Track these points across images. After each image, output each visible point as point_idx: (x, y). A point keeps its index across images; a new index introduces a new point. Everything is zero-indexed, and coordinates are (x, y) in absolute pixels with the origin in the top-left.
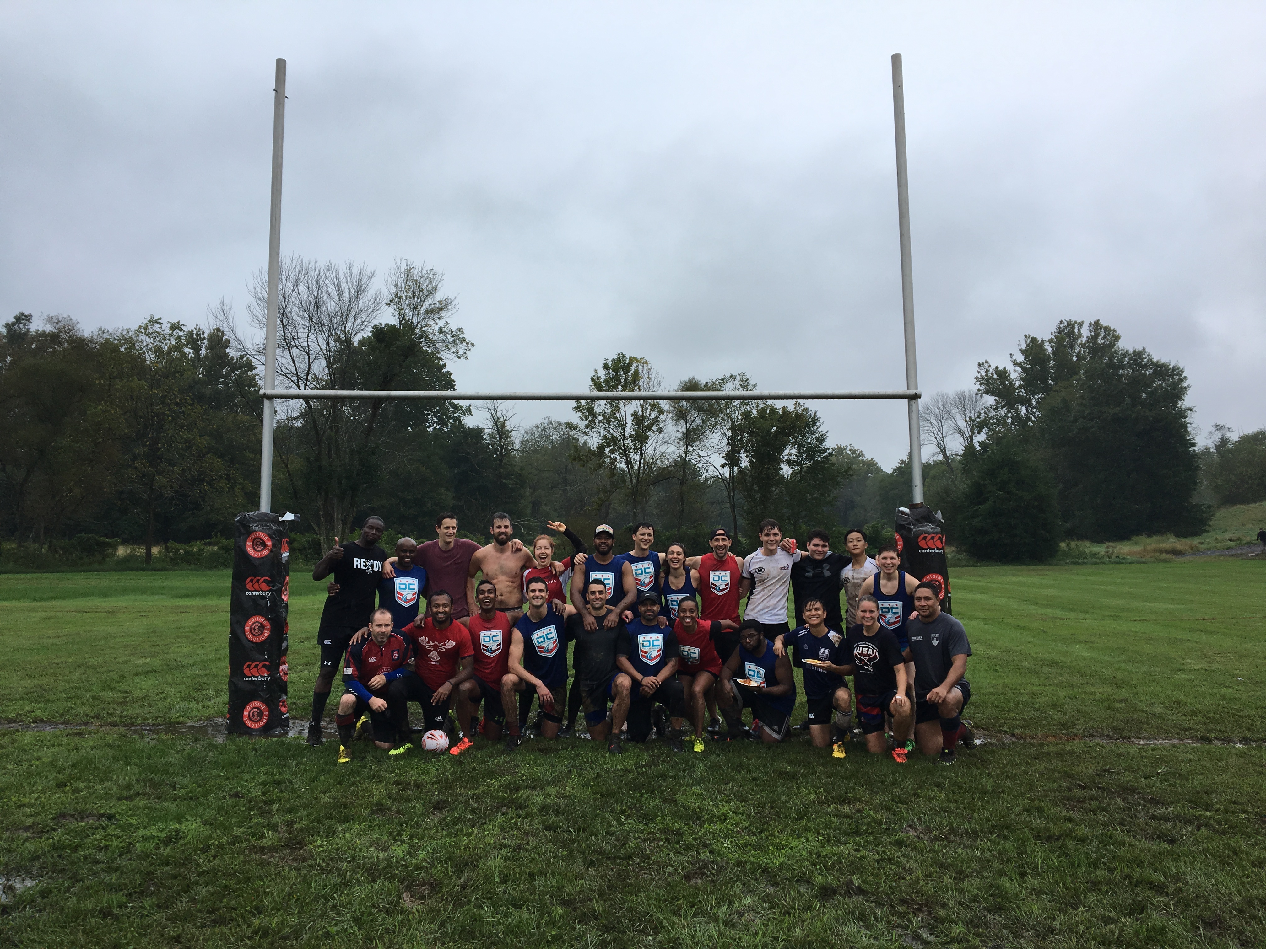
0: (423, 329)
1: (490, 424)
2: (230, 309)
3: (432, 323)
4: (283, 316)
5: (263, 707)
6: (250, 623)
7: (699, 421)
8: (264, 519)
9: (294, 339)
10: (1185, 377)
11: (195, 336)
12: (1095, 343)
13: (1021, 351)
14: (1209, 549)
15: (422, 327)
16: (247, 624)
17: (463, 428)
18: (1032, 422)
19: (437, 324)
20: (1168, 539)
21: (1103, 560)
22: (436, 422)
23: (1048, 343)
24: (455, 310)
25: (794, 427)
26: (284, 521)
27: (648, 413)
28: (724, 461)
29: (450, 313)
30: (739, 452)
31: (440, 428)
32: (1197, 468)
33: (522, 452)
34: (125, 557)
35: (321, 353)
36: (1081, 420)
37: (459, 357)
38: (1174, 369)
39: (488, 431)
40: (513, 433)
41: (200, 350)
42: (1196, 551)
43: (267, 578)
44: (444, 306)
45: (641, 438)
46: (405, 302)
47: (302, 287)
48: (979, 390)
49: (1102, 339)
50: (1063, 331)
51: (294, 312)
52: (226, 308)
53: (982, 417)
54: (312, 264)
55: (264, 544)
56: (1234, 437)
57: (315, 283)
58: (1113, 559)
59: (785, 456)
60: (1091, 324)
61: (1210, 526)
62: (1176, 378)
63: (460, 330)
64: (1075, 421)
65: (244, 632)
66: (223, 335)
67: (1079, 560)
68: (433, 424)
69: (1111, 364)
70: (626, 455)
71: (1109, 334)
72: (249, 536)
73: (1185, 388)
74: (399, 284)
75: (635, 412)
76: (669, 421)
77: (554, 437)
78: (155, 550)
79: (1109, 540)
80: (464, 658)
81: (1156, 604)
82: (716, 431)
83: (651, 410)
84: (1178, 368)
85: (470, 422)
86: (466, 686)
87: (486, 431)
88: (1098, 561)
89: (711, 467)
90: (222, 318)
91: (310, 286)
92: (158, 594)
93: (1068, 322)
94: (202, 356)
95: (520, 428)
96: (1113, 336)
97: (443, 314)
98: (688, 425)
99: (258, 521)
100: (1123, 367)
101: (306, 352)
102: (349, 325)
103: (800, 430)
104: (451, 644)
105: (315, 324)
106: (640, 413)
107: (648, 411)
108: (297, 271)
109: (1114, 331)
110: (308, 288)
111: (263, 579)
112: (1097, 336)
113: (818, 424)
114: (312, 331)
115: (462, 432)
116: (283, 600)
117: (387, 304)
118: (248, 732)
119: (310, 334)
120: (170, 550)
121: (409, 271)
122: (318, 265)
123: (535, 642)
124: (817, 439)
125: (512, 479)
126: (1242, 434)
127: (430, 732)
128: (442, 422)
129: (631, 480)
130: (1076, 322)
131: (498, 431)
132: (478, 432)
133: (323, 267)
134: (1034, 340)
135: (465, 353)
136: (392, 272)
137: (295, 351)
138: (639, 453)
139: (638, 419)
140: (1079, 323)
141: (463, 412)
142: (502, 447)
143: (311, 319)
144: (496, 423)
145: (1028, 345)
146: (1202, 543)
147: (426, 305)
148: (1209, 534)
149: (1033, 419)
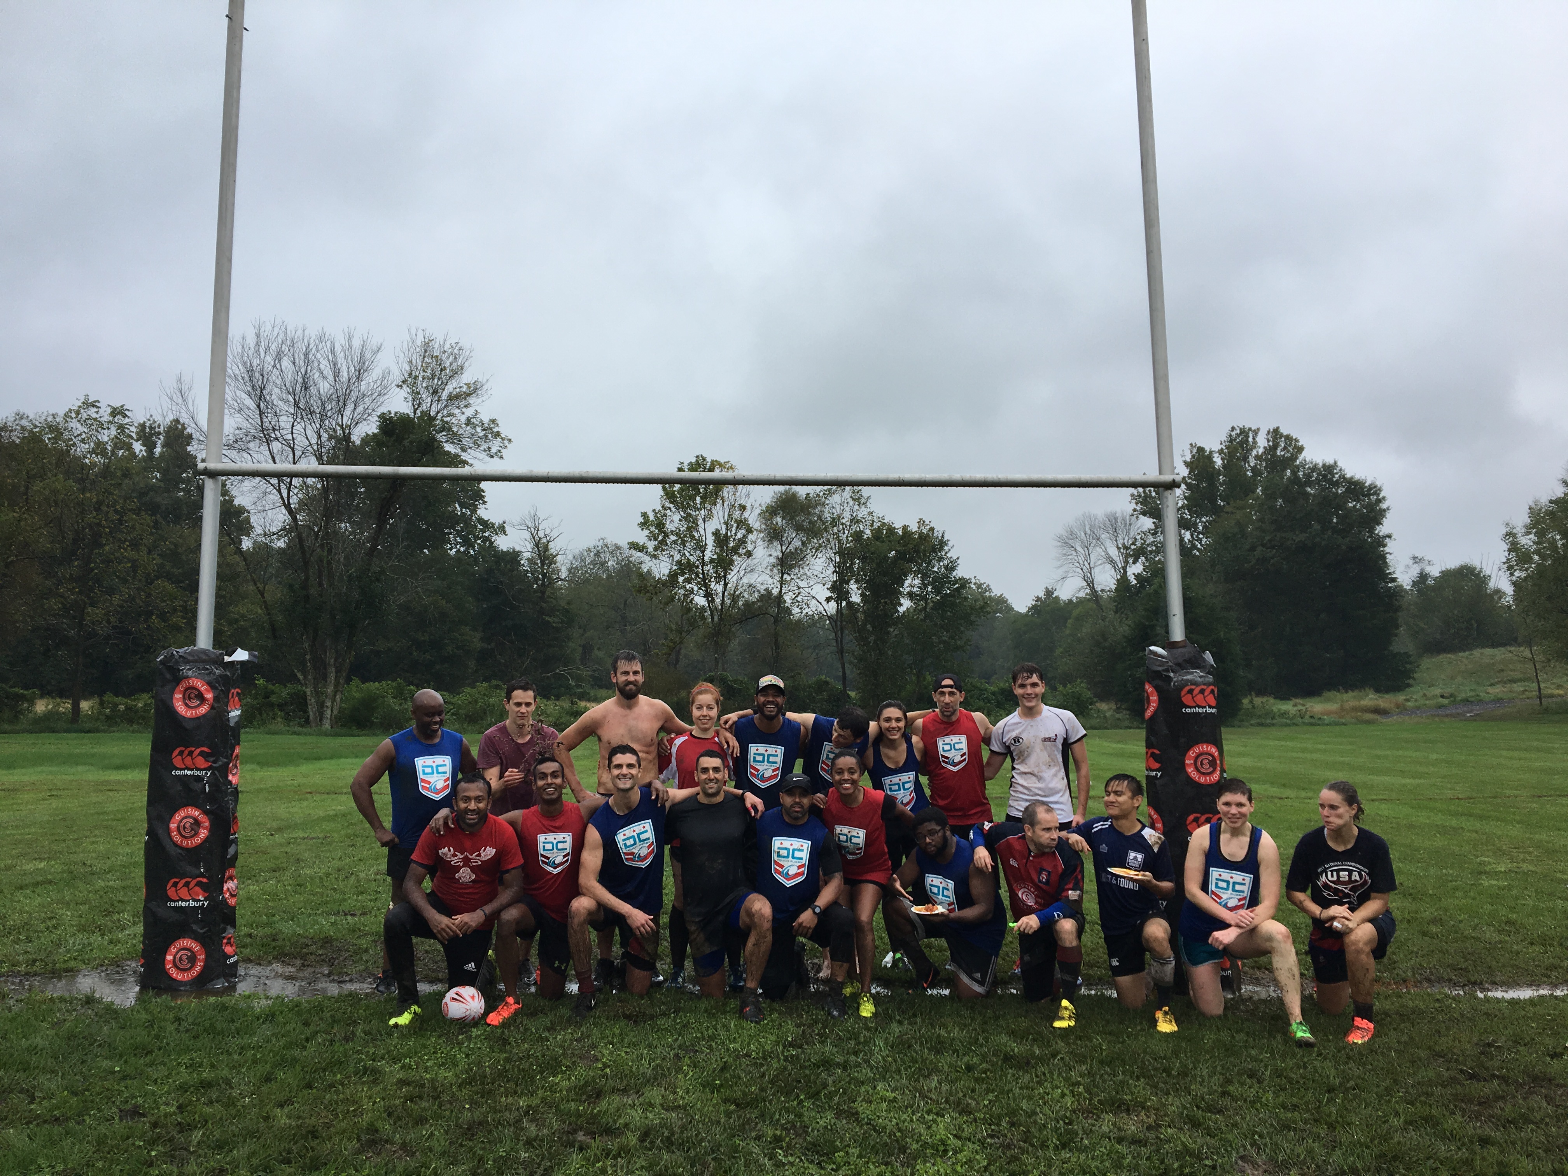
0: (445, 419)
1: (529, 546)
2: (190, 389)
3: (456, 411)
4: (260, 399)
5: (196, 947)
6: (177, 817)
7: (797, 543)
8: (201, 660)
9: (274, 430)
10: (1384, 498)
11: (148, 430)
12: (1274, 455)
13: (1185, 462)
14: (1418, 708)
15: (443, 416)
16: (173, 820)
17: (495, 551)
18: (1198, 550)
19: (463, 413)
20: (1368, 695)
21: (1295, 721)
22: (460, 543)
23: (1217, 455)
24: (487, 397)
25: (917, 551)
26: (232, 662)
27: (734, 531)
28: (829, 594)
29: (480, 400)
30: (848, 583)
31: (464, 552)
32: (1398, 609)
33: (570, 581)
34: (45, 715)
35: (309, 448)
36: (1260, 548)
37: (492, 457)
38: (1370, 488)
39: (527, 555)
40: (559, 558)
41: (155, 448)
42: (1402, 709)
43: (205, 749)
44: (473, 390)
45: (724, 564)
46: (422, 385)
47: (286, 363)
48: (1135, 510)
49: (1282, 451)
50: (1235, 440)
51: (275, 394)
52: (185, 388)
53: (1138, 544)
54: (299, 332)
55: (201, 697)
56: (1435, 571)
57: (302, 357)
58: (1307, 719)
59: (906, 588)
60: (1269, 432)
61: (1415, 679)
62: (1373, 498)
63: (493, 421)
64: (1253, 549)
65: (168, 831)
66: (184, 428)
67: (1266, 721)
68: (456, 545)
69: (1295, 479)
70: (706, 586)
71: (1290, 445)
72: (178, 685)
73: (1384, 510)
74: (414, 361)
75: (717, 530)
76: (760, 543)
77: (610, 563)
78: (85, 705)
79: (1296, 696)
80: (508, 871)
81: (1386, 778)
82: (820, 555)
83: (737, 528)
84: (1375, 487)
85: (503, 543)
86: (512, 914)
87: (524, 554)
88: (1288, 721)
89: (814, 601)
90: (180, 401)
91: (297, 361)
92: (85, 764)
93: (1241, 429)
94: (157, 455)
95: (568, 552)
96: (1295, 447)
97: (472, 400)
98: (784, 548)
99: (192, 662)
100: (1309, 483)
101: (290, 447)
102: (348, 412)
103: (925, 555)
104: (489, 852)
105: (302, 411)
106: (724, 531)
107: (734, 529)
108: (280, 342)
109: (1297, 440)
110: (294, 363)
111: (198, 750)
112: (1275, 447)
113: (946, 548)
114: (298, 420)
115: (494, 556)
116: (230, 782)
117: (398, 386)
118: (172, 987)
119: (296, 424)
120: (105, 705)
121: (427, 345)
122: (307, 333)
123: (621, 845)
124: (946, 567)
125: (558, 616)
126: (1444, 569)
127: (455, 990)
128: (467, 543)
129: (713, 618)
130: (1250, 429)
131: (539, 555)
132: (513, 557)
133: (314, 337)
134: (1201, 450)
135: (499, 451)
136: (405, 345)
137: (276, 446)
138: (722, 583)
139: (721, 540)
140: (1254, 431)
141: (495, 530)
142: (544, 575)
143: (296, 404)
144: (537, 545)
145: (1193, 456)
146: (1407, 700)
147: (449, 388)
148: (1412, 689)
149: (1199, 546)
